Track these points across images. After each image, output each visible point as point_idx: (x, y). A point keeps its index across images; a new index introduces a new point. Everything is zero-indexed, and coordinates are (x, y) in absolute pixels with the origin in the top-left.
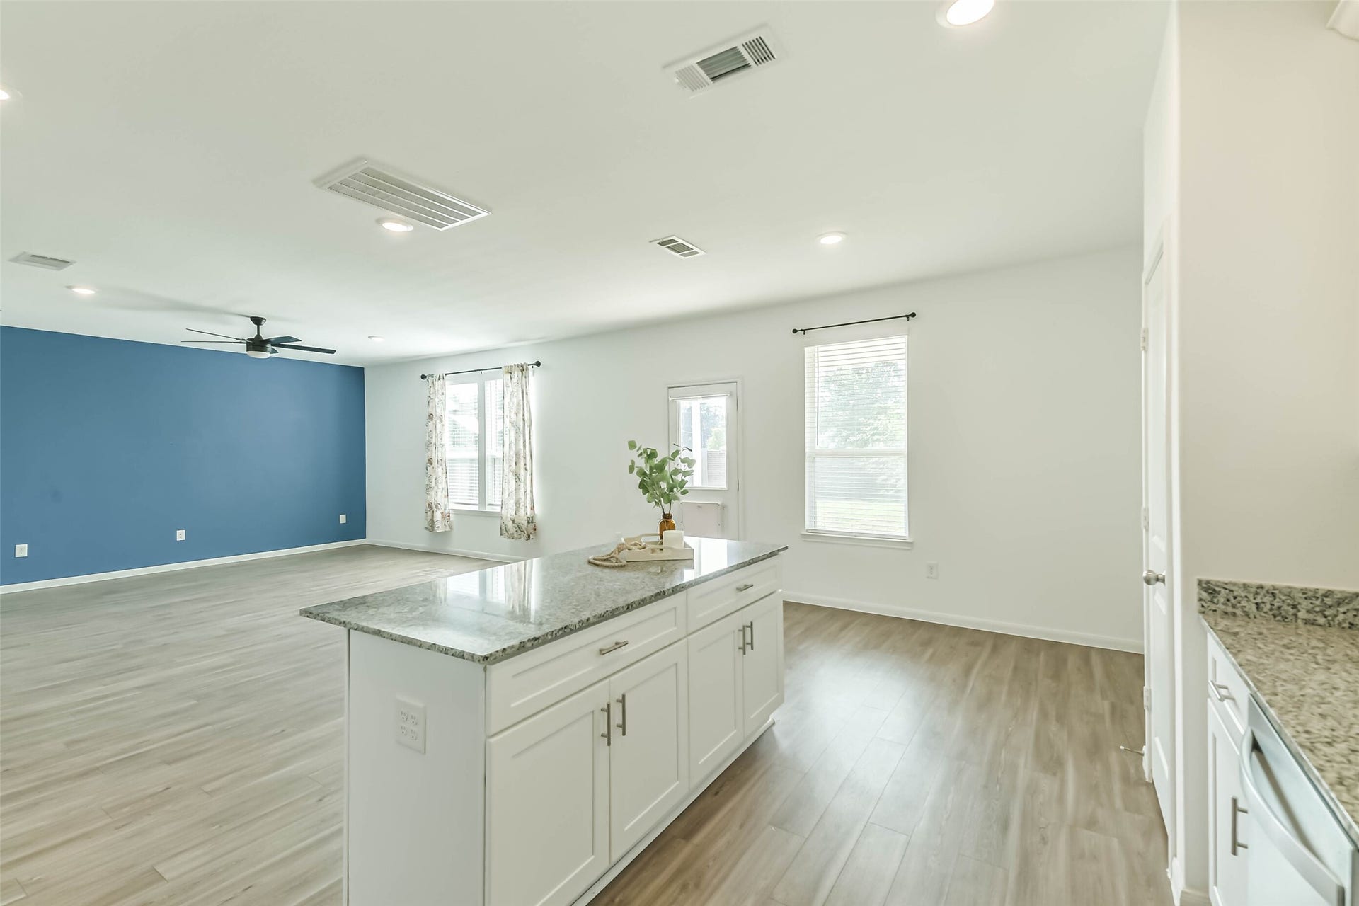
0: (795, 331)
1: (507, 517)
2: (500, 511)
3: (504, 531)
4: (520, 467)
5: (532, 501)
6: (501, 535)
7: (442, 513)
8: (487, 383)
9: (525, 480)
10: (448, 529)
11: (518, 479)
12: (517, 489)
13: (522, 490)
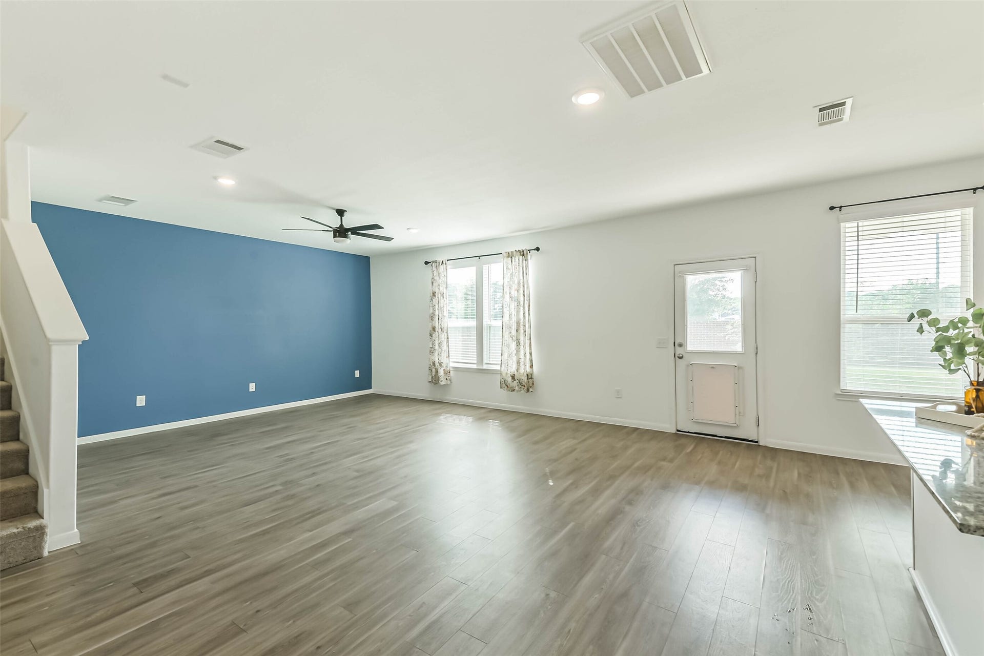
0: (832, 208)
1: (507, 374)
2: (500, 369)
3: (504, 385)
4: (520, 333)
5: (531, 361)
6: (501, 388)
7: (444, 370)
8: (485, 267)
9: (525, 344)
10: (449, 382)
11: (518, 344)
12: (518, 351)
13: (522, 352)
